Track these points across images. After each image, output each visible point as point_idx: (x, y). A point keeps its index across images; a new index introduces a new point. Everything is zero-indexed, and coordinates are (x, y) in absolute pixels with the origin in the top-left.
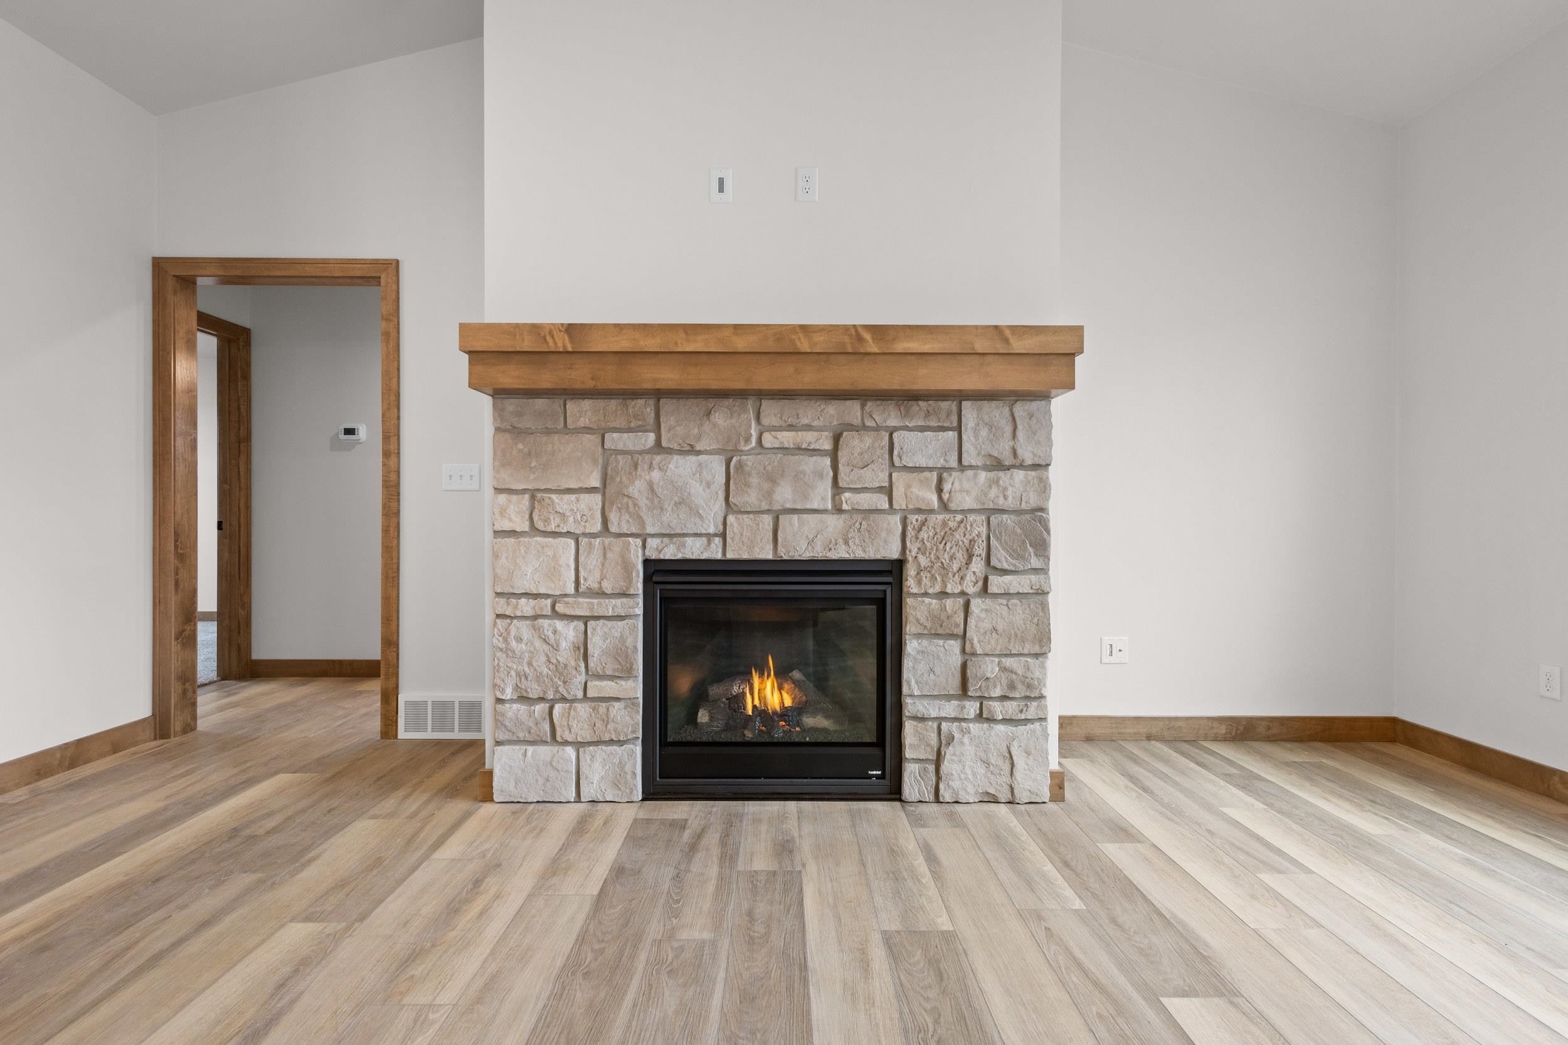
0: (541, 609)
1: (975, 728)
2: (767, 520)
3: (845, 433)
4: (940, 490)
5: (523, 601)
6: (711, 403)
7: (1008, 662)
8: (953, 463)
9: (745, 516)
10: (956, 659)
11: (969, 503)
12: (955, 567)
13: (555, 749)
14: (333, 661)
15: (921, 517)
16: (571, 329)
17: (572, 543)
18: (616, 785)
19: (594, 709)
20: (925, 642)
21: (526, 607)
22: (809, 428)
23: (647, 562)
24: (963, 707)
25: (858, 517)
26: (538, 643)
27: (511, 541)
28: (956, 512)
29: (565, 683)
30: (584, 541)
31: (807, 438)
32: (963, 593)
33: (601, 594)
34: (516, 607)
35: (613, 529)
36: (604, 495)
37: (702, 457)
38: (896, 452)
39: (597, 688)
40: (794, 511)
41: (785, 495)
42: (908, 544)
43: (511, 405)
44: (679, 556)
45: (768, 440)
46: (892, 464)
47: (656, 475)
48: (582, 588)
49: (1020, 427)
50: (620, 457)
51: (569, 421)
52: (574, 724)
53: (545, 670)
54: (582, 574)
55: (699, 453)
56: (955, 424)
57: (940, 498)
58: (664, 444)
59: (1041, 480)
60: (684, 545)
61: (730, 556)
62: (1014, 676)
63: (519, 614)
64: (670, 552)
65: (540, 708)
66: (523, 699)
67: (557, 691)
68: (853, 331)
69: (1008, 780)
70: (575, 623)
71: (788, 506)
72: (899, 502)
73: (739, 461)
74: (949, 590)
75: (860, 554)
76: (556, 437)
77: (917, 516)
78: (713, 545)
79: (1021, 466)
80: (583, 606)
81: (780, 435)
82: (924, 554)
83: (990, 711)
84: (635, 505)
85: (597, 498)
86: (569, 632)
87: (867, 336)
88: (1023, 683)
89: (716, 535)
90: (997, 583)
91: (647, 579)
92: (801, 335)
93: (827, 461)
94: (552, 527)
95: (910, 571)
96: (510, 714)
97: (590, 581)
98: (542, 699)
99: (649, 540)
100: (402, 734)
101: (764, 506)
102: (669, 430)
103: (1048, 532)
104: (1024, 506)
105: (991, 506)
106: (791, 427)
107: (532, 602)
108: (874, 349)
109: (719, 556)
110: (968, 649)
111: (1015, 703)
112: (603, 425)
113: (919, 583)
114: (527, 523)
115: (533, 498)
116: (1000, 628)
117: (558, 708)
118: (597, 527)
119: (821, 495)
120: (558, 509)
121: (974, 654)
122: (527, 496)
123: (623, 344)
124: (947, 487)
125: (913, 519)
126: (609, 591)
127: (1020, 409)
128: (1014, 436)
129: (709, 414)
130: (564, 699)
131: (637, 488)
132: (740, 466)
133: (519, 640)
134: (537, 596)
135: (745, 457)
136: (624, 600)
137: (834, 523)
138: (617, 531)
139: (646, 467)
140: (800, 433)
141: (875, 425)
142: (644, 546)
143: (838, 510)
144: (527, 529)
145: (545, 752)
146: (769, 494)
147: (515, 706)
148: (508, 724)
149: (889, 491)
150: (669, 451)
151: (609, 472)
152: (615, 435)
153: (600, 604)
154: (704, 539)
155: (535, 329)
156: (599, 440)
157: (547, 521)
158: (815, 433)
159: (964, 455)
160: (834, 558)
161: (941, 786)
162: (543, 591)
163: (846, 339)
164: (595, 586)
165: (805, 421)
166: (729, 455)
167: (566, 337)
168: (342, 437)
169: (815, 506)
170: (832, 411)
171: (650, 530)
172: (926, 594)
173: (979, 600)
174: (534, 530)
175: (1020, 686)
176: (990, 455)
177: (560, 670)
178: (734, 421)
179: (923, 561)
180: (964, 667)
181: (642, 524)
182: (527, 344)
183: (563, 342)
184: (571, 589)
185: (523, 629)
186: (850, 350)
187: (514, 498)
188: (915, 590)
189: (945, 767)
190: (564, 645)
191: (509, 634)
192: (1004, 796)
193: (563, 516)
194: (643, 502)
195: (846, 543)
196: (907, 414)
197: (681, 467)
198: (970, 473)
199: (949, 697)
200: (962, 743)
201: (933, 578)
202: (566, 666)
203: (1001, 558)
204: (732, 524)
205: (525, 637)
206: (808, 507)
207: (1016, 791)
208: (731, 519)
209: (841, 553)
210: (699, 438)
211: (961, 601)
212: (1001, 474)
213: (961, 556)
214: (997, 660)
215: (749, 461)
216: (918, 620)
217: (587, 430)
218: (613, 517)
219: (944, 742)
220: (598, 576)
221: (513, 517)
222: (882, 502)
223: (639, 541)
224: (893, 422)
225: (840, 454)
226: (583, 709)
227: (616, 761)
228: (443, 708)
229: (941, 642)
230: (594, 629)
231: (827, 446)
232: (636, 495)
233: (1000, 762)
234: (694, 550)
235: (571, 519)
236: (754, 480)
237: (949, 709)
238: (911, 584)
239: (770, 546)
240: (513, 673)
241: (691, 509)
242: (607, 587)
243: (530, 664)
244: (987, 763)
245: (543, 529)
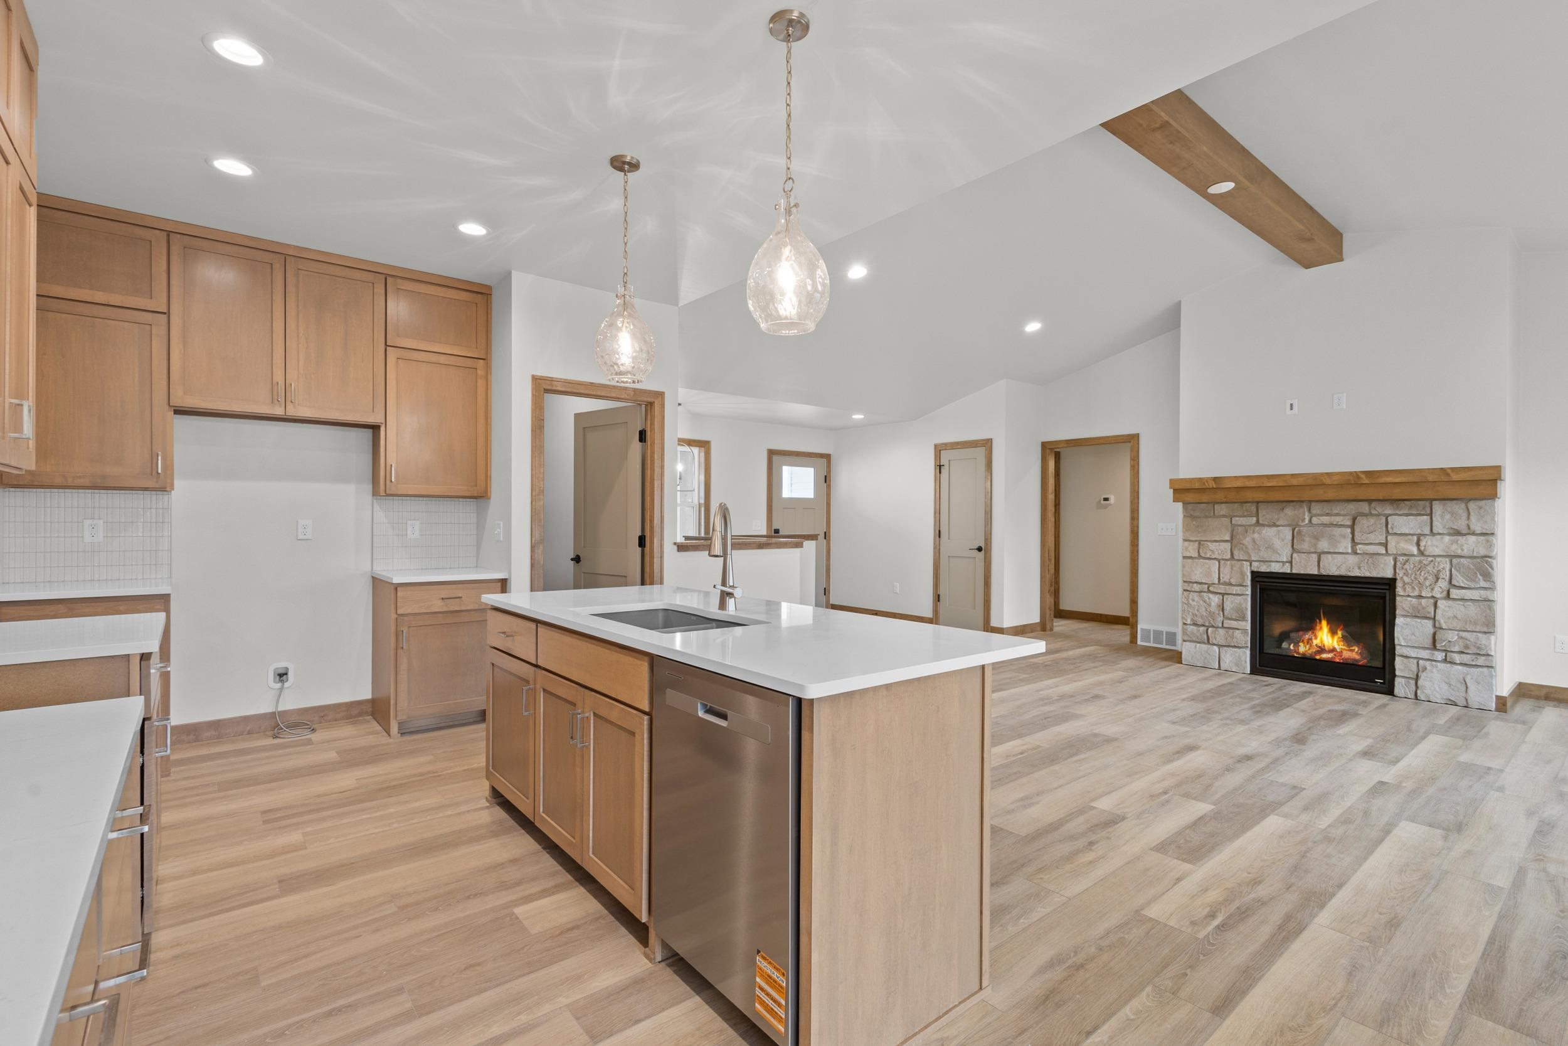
0: (1203, 589)
1: (1441, 666)
2: (1315, 557)
3: (1358, 518)
4: (1418, 544)
5: (1195, 585)
6: (1284, 504)
7: (1464, 634)
8: (1427, 531)
9: (1303, 554)
10: (1432, 631)
11: (1437, 552)
12: (1427, 583)
13: (1209, 646)
14: (1098, 614)
15: (1405, 558)
16: (1215, 479)
17: (1217, 563)
18: (1237, 665)
19: (1227, 632)
20: (1408, 620)
21: (1196, 587)
22: (1338, 515)
23: (1253, 573)
24: (1433, 654)
25: (1367, 557)
26: (1201, 602)
27: (1190, 561)
28: (1429, 556)
29: (1213, 619)
30: (1222, 562)
31: (1337, 520)
32: (1433, 597)
33: (1231, 584)
34: (1192, 587)
35: (1236, 558)
36: (1232, 543)
37: (1279, 528)
38: (1389, 526)
39: (1227, 623)
40: (1329, 553)
41: (1323, 545)
42: (1397, 571)
43: (1190, 507)
44: (1268, 571)
45: (1315, 520)
46: (1387, 531)
47: (1256, 536)
48: (1221, 581)
49: (1472, 514)
50: (1239, 528)
51: (1216, 512)
52: (1218, 637)
53: (1205, 614)
54: (1221, 575)
55: (1278, 526)
56: (1429, 512)
57: (1419, 549)
58: (1261, 522)
59: (1488, 541)
60: (1270, 566)
61: (1294, 571)
62: (1468, 642)
63: (1193, 590)
64: (1264, 568)
65: (1202, 629)
66: (1195, 624)
67: (1210, 623)
68: (1355, 474)
69: (1464, 695)
70: (1218, 595)
71: (1326, 550)
72: (1392, 548)
73: (1299, 530)
74: (1423, 594)
75: (1368, 574)
76: (1210, 519)
77: (1403, 558)
78: (1285, 567)
79: (1474, 534)
80: (1222, 589)
81: (1321, 518)
82: (1407, 576)
83: (1451, 658)
84: (1246, 548)
85: (1229, 544)
86: (1215, 600)
87: (1363, 476)
88: (1475, 646)
89: (1287, 562)
90: (1455, 593)
91: (1253, 580)
92: (1326, 477)
93: (1349, 530)
94: (1208, 556)
95: (1399, 584)
96: (1189, 630)
97: (1225, 578)
98: (1203, 625)
99: (1253, 563)
100: (1139, 642)
101: (1313, 550)
102: (1263, 516)
103: (1493, 569)
104: (1475, 554)
105: (1453, 554)
106: (1328, 515)
107: (1199, 586)
108: (1367, 482)
109: (1289, 571)
110: (1437, 625)
111: (1468, 656)
112: (1231, 514)
113: (1405, 590)
114: (1197, 554)
115: (1200, 544)
116: (1459, 616)
117: (1210, 630)
118: (1229, 556)
119: (1346, 545)
120: (1210, 548)
121: (1441, 628)
122: (1197, 543)
123: (1239, 484)
124: (1422, 544)
125: (1401, 558)
126: (1234, 583)
127: (1472, 505)
128: (1468, 518)
129: (1283, 509)
130: (1213, 627)
131: (1247, 541)
132: (1299, 532)
133: (1193, 600)
134: (1201, 583)
135: (1302, 528)
136: (1242, 588)
137: (1352, 559)
138: (1238, 558)
139: (1251, 532)
140: (1333, 517)
141: (1377, 513)
142: (1251, 565)
143: (1355, 553)
144: (1197, 556)
145: (1204, 647)
146: (1315, 545)
147: (1191, 627)
148: (1188, 633)
149: (1386, 545)
150: (1263, 525)
151: (1234, 533)
152: (1237, 518)
153: (1229, 588)
154: (1281, 564)
155: (1200, 480)
156: (1230, 521)
157: (1206, 553)
158: (1342, 517)
159: (1434, 528)
160: (1352, 575)
161: (1418, 692)
162: (1203, 581)
163: (1351, 478)
164: (1228, 581)
165: (1336, 512)
166: (1295, 527)
167: (1213, 482)
168: (1102, 502)
169: (1341, 551)
170: (1352, 508)
171: (1253, 558)
172: (1409, 596)
173: (1444, 601)
174: (1200, 557)
175: (1472, 647)
176: (1452, 528)
177: (1211, 614)
178: (1296, 512)
179: (1406, 579)
180: (1434, 635)
181: (1250, 556)
182: (1197, 486)
183: (1212, 484)
184: (1216, 581)
185: (1195, 596)
186: (1353, 482)
187: (1192, 543)
188: (1402, 593)
189: (1420, 682)
190: (1213, 604)
191: (1189, 598)
192: (1462, 702)
193: (1213, 551)
194: (1250, 546)
195: (1359, 568)
196: (1397, 508)
197: (1269, 532)
198: (1438, 537)
199: (1425, 648)
200: (1432, 672)
201: (1413, 588)
202: (1214, 613)
203: (1459, 580)
204: (1295, 558)
205: (1196, 600)
206: (1337, 551)
207: (1469, 701)
208: (1295, 555)
209: (1356, 573)
210: (1278, 519)
211: (1432, 601)
212: (1460, 538)
213: (1431, 578)
214: (1456, 632)
215: (1304, 530)
216: (1403, 608)
217: (1224, 516)
218: (1236, 553)
219: (1420, 670)
220: (1228, 577)
221: (1191, 551)
222: (1382, 550)
223: (1248, 563)
224: (1388, 512)
225: (1355, 527)
226: (1222, 632)
227: (1237, 655)
228: (1158, 633)
229: (1419, 620)
230: (1227, 599)
231: (1349, 523)
232: (1247, 544)
233: (1459, 685)
234: (1276, 568)
235: (1216, 553)
236: (1307, 539)
237: (1425, 654)
238: (1399, 590)
239: (1317, 568)
240: (1191, 613)
241: (1274, 550)
242: (1233, 581)
243: (1198, 611)
244: (1450, 685)
245: (1204, 556)
